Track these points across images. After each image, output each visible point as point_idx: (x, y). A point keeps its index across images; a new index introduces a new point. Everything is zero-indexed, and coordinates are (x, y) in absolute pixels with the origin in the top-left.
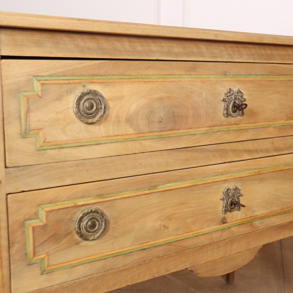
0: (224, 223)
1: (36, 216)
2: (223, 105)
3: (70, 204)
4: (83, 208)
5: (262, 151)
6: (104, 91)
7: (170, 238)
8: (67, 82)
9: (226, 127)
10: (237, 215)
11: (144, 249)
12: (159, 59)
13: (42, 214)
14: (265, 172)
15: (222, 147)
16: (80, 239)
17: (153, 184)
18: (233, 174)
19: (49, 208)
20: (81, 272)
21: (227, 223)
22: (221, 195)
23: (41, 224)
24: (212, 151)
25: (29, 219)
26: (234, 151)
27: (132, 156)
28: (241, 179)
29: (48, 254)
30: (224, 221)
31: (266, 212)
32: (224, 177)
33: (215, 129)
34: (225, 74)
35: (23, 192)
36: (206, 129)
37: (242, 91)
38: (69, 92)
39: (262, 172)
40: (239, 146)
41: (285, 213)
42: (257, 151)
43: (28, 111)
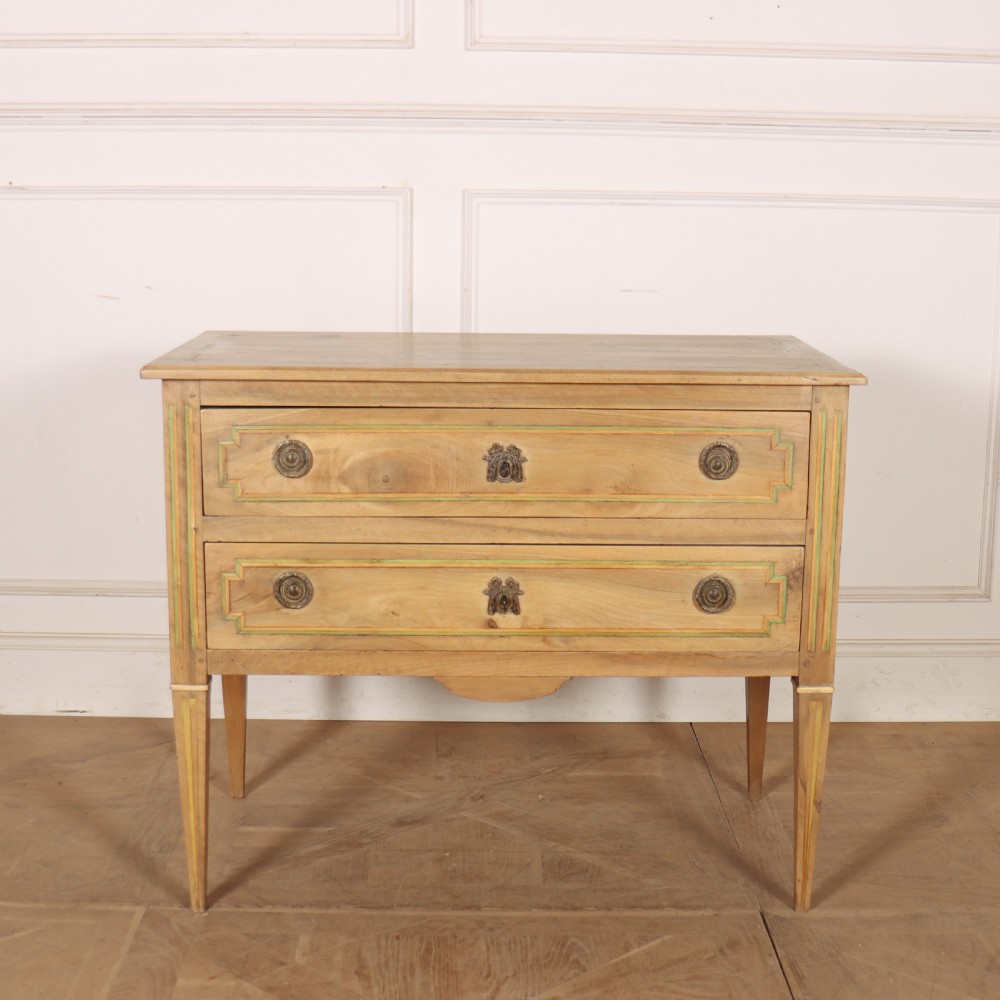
0: (491, 627)
1: (232, 569)
2: (485, 465)
3: (270, 563)
4: (284, 570)
5: (562, 535)
6: (310, 443)
7: (401, 629)
8: (268, 431)
9: (492, 495)
10: (506, 620)
11: (364, 635)
12: (384, 405)
13: (239, 569)
14: (569, 566)
15: (487, 521)
16: (280, 606)
17: (377, 557)
18: (508, 562)
19: (246, 563)
20: (280, 642)
21: (496, 628)
22: (485, 586)
23: (238, 579)
24: (468, 525)
25: (226, 572)
26: (510, 529)
27: (348, 519)
28: (521, 570)
29: (245, 613)
30: (491, 625)
31: (573, 626)
32: (490, 563)
33: (474, 497)
34: (490, 424)
35: (220, 542)
36: (459, 495)
37: (518, 446)
38: (269, 442)
39: (561, 566)
40: (518, 524)
41: (615, 636)
42: (553, 534)
43: (226, 461)
